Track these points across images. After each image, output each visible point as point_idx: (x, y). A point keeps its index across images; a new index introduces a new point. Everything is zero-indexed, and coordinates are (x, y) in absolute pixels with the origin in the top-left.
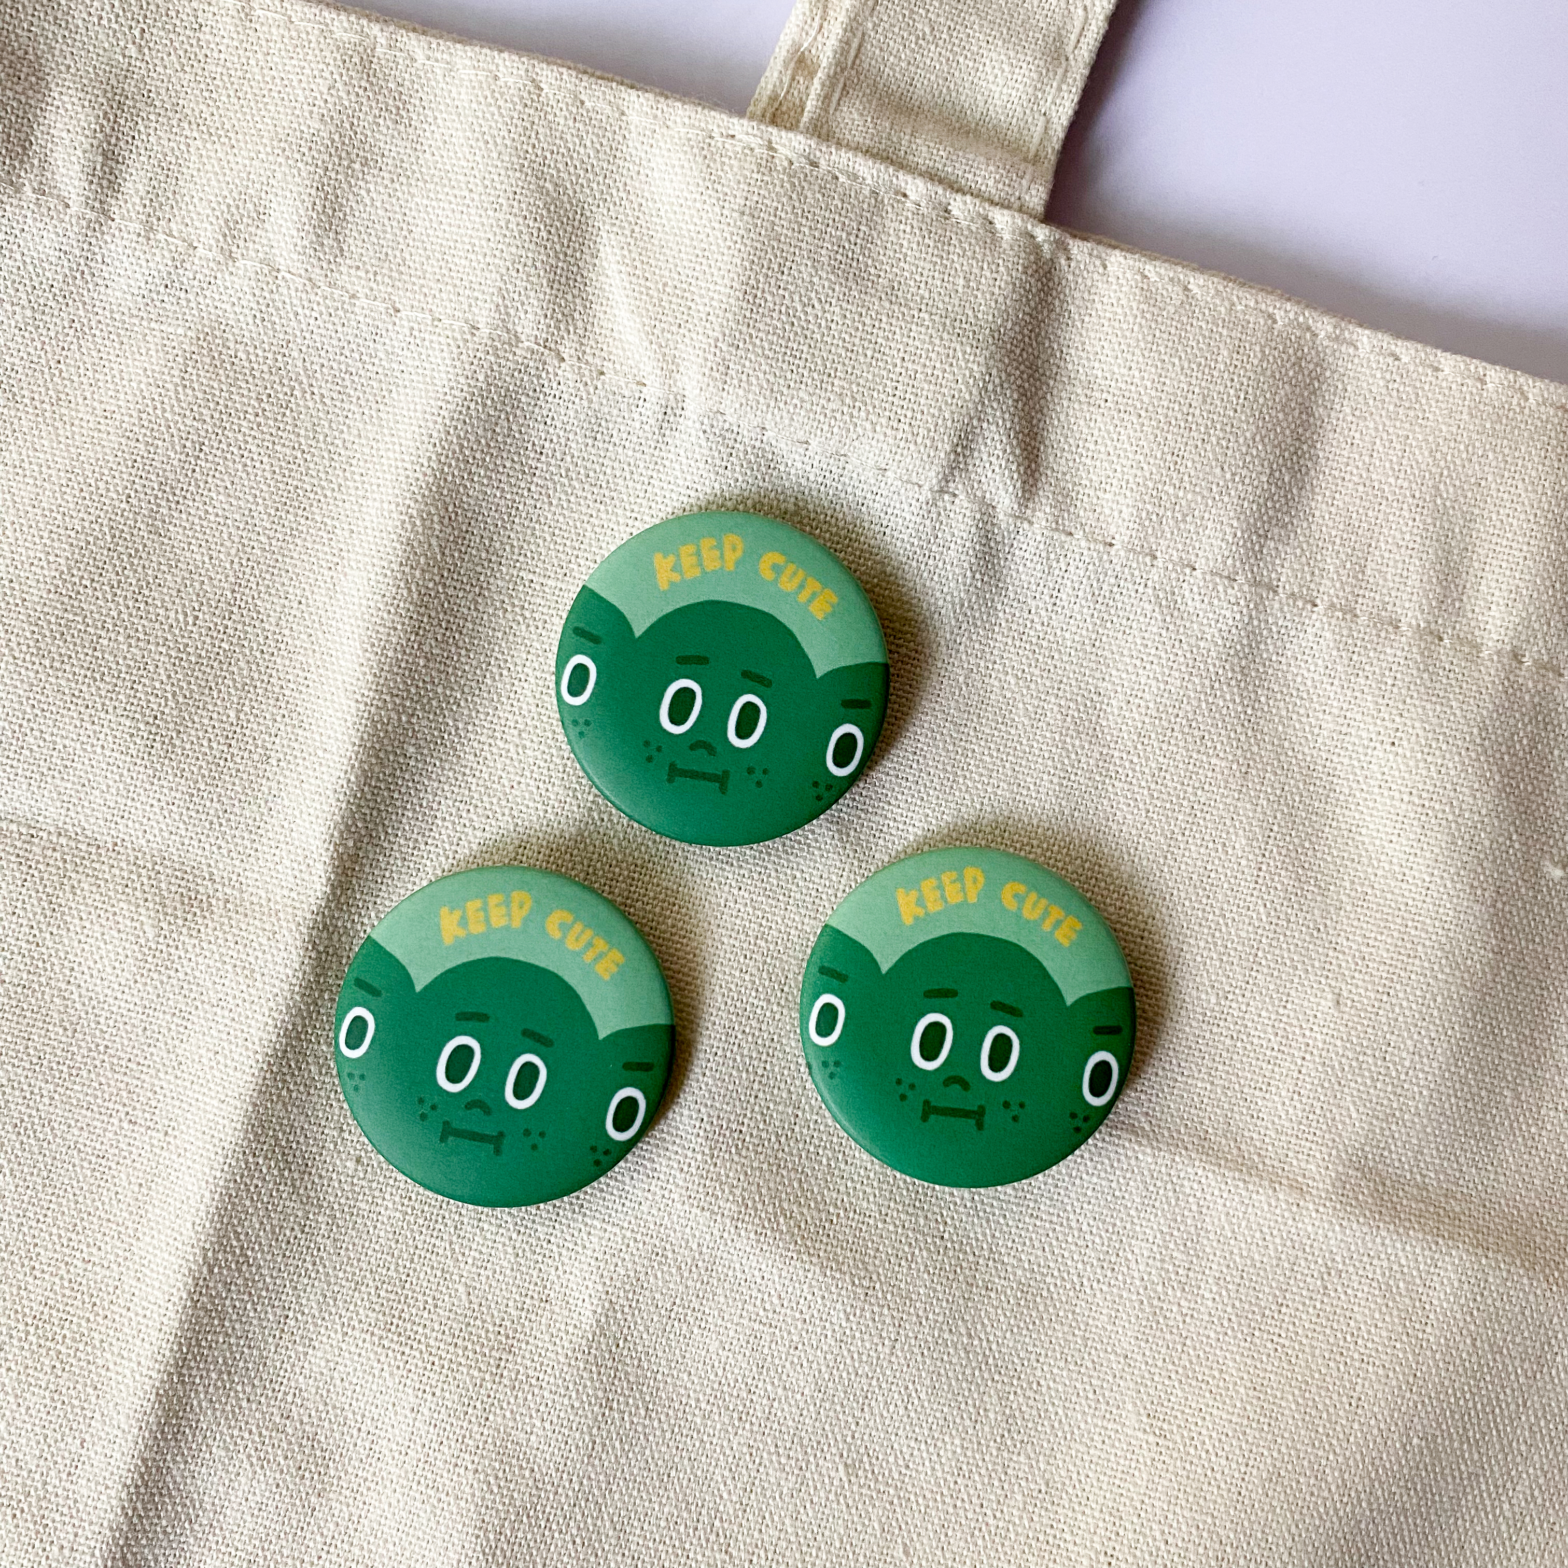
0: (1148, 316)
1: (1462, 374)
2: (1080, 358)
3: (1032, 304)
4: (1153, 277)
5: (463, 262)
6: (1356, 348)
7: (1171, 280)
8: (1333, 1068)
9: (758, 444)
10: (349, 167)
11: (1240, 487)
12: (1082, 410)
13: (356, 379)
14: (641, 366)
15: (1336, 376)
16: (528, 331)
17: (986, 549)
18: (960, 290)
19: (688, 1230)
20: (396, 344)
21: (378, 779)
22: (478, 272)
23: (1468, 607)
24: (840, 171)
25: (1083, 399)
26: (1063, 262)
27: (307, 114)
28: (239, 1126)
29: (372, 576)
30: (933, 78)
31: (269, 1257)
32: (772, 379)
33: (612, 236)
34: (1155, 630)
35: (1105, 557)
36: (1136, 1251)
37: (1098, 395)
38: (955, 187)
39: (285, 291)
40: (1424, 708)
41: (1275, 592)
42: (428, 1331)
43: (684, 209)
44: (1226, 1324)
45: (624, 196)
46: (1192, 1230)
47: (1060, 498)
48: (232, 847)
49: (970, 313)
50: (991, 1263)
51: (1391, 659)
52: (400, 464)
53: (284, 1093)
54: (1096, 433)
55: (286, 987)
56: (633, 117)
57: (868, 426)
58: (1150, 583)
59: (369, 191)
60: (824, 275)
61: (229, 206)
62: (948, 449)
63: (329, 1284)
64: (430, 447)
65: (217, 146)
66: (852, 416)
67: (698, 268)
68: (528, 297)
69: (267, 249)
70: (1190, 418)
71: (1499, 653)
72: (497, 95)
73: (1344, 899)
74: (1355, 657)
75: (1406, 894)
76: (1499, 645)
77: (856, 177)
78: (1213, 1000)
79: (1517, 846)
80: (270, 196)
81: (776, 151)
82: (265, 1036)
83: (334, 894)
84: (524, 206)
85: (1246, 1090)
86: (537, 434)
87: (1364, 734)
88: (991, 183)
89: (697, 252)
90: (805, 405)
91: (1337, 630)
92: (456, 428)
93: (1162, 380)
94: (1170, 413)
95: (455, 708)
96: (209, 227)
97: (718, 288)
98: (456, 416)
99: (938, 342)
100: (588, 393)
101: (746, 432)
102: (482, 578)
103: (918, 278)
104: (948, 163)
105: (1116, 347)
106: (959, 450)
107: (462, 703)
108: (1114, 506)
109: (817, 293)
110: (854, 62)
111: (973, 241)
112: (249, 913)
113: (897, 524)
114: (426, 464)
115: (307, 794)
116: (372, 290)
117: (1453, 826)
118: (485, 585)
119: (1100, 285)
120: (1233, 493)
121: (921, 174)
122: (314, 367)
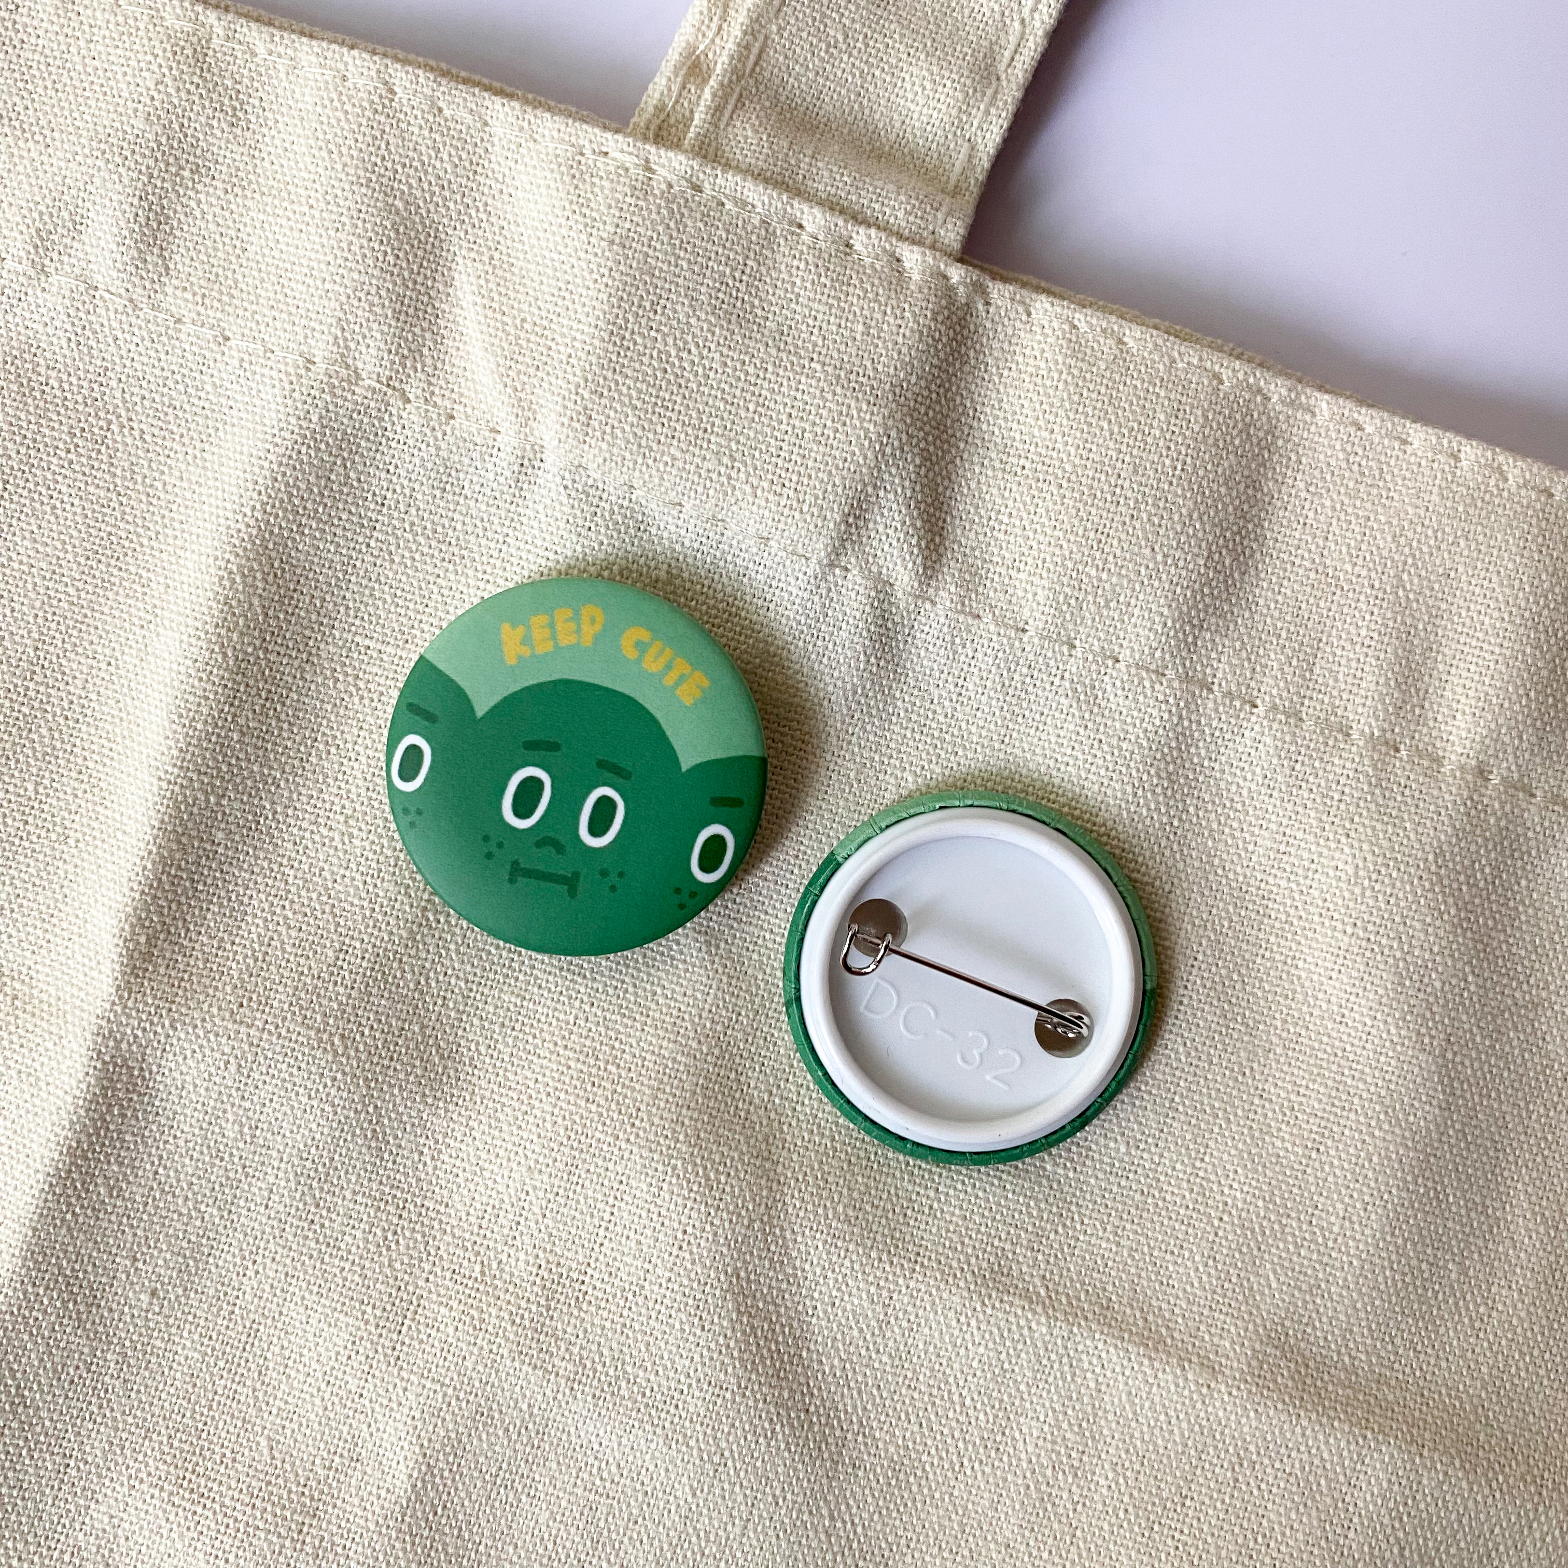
0: (1076, 372)
1: (1433, 449)
2: (997, 417)
3: (942, 355)
4: (1083, 327)
5: (300, 287)
6: (1314, 415)
7: (1104, 331)
8: (1253, 1231)
9: (626, 503)
10: (177, 175)
11: (1173, 571)
12: (995, 477)
13: (180, 414)
14: (495, 411)
15: (1289, 446)
16: (369, 367)
17: (883, 631)
18: (858, 337)
19: (517, 1389)
20: (224, 375)
21: (179, 868)
22: (316, 299)
23: (1430, 715)
24: (727, 197)
25: (997, 465)
26: (980, 307)
27: (130, 112)
28: (17, 1253)
29: (185, 638)
30: (843, 92)
31: (49, 1398)
32: (640, 433)
33: (469, 262)
34: (1072, 727)
35: (1017, 644)
36: (1025, 1430)
37: (1014, 460)
38: (858, 218)
39: (103, 312)
40: (1374, 828)
41: (1210, 690)
42: (223, 1489)
43: (548, 235)
44: (1121, 1515)
45: (484, 217)
46: (1089, 1409)
47: (967, 577)
48: (23, 936)
49: (869, 364)
50: (860, 1438)
51: (1339, 771)
52: (221, 513)
53: (69, 1216)
54: (1010, 503)
55: (69, 1100)
56: (497, 129)
57: (748, 489)
58: (1067, 675)
59: (199, 202)
60: (703, 317)
61: (41, 213)
62: (838, 518)
63: (116, 1429)
64: (255, 496)
65: (30, 144)
66: (729, 478)
67: (560, 302)
68: (371, 330)
69: (84, 264)
70: (1118, 491)
71: (1462, 768)
72: (344, 98)
73: (1275, 1040)
74: (1298, 767)
75: (1345, 1038)
76: (1463, 760)
77: (745, 203)
78: (1123, 1149)
79: (1472, 988)
80: (88, 205)
81: (653, 172)
82: (47, 1153)
84: (368, 226)
85: (1156, 1253)
86: (378, 482)
87: (1305, 855)
88: (900, 214)
89: (560, 284)
90: (677, 463)
91: (1279, 735)
92: (284, 474)
93: (1088, 446)
94: (1095, 484)
95: (273, 789)
96: (19, 237)
97: (581, 326)
98: (285, 461)
99: (830, 397)
100: (436, 439)
101: (612, 490)
102: (311, 643)
103: (811, 322)
104: (853, 190)
105: (1037, 406)
106: (851, 520)
107: (282, 784)
108: (1029, 587)
109: (694, 336)
110: (753, 70)
111: (876, 282)
112: (37, 1012)
113: (782, 598)
114: (249, 514)
115: (103, 881)
116: (199, 314)
117: (1401, 964)
118: (314, 651)
119: (1022, 334)
120: (1164, 576)
121: (821, 203)
122: (134, 399)
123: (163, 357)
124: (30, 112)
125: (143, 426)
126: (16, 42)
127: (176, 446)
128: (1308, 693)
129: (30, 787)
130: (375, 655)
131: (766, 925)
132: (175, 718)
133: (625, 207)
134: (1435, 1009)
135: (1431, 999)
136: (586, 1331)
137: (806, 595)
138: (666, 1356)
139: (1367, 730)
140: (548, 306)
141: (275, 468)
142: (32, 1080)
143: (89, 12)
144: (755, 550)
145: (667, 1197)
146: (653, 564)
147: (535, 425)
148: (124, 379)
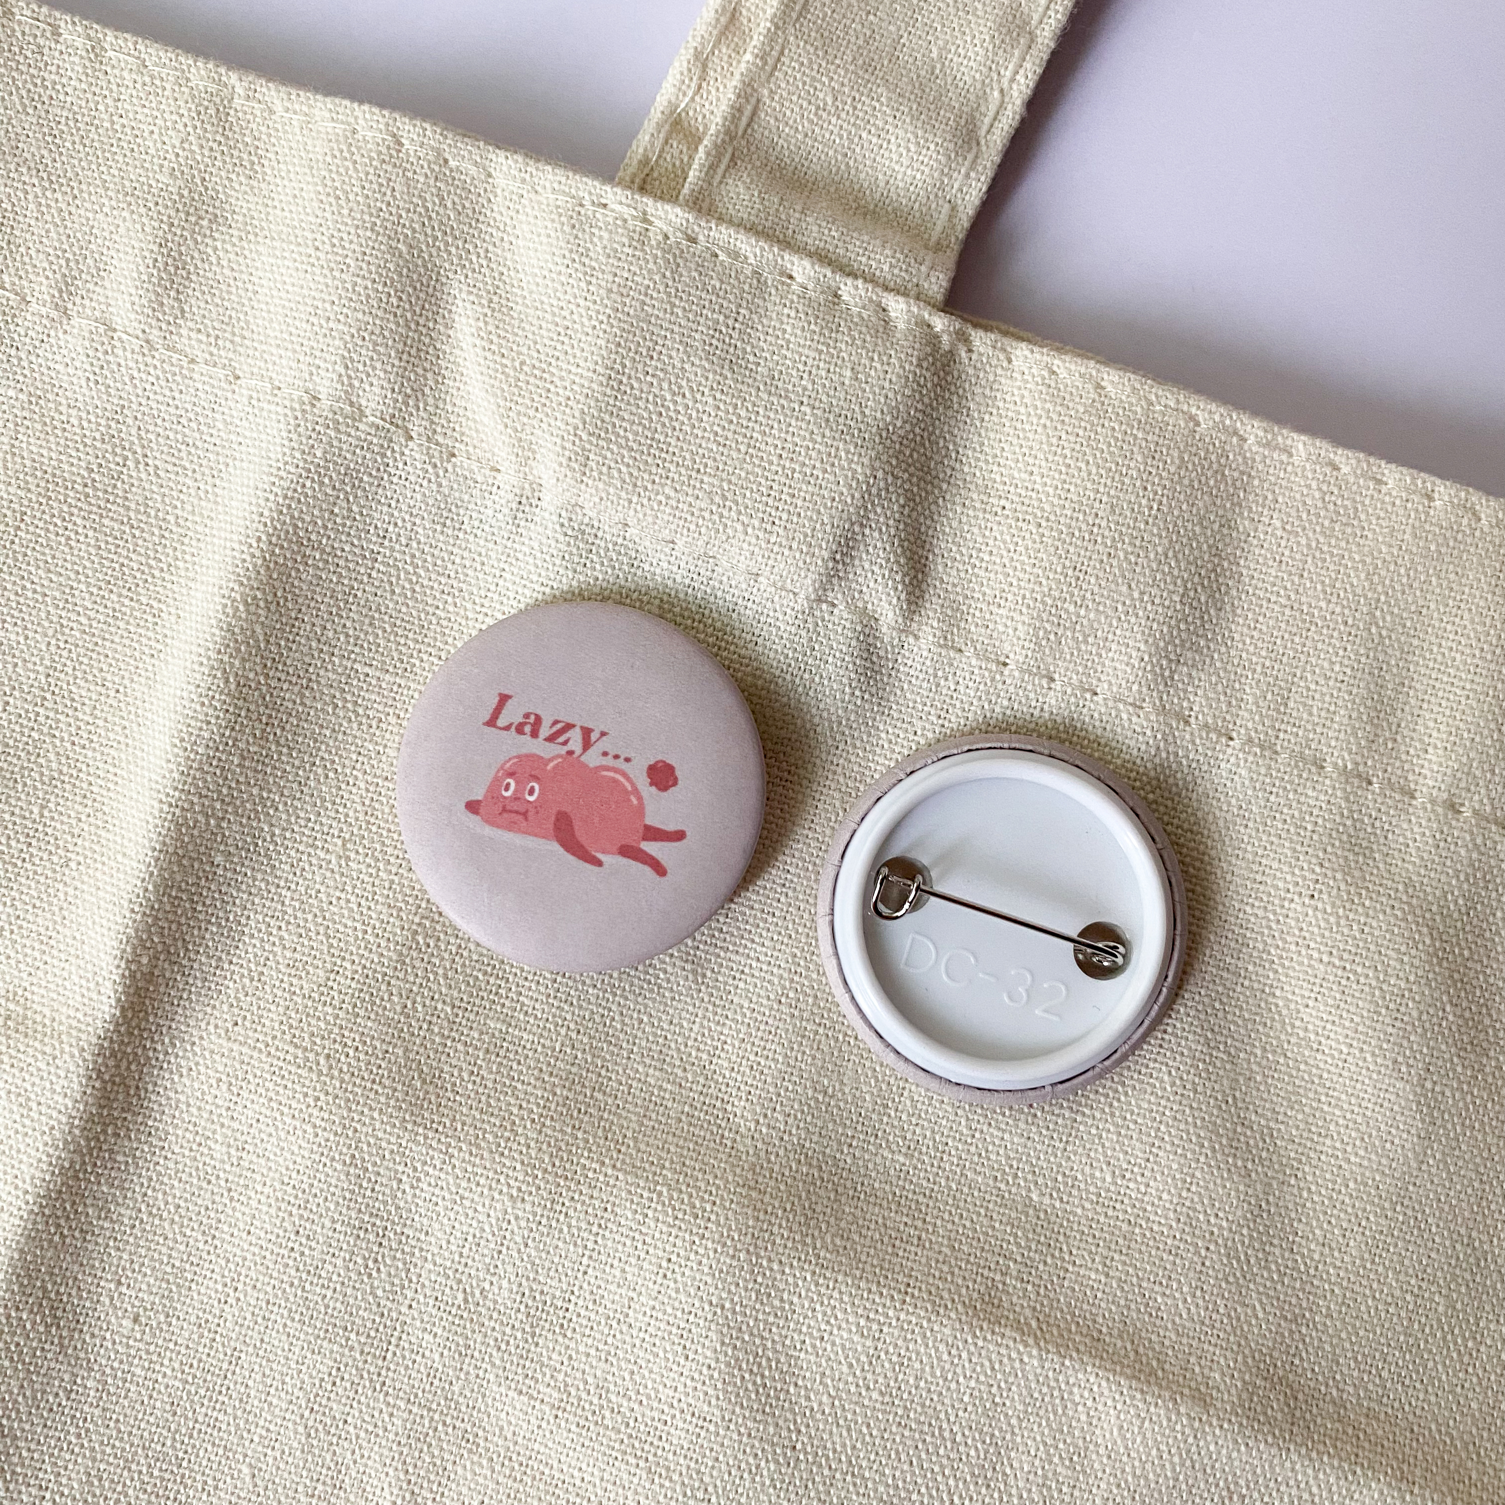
0: (1054, 416)
2: (978, 459)
3: (926, 400)
4: (1063, 373)
7: (1082, 376)
8: (1239, 1260)
9: (620, 541)
10: (197, 223)
11: (1149, 607)
12: (976, 517)
13: (193, 450)
14: (496, 450)
16: (373, 405)
17: (868, 664)
18: (847, 382)
19: (503, 1415)
20: (234, 413)
21: (180, 889)
23: (1403, 748)
24: (720, 248)
25: (978, 505)
26: (963, 354)
27: (156, 168)
29: (188, 664)
30: (831, 153)
32: (635, 473)
35: (998, 677)
37: (995, 501)
38: (846, 270)
39: (121, 353)
40: (1346, 858)
41: (1187, 723)
43: (547, 282)
45: (485, 263)
47: (949, 612)
48: (20, 957)
49: (857, 409)
51: (1312, 803)
52: (228, 544)
53: (56, 1238)
54: (991, 542)
55: (64, 1119)
56: (501, 180)
57: (740, 527)
58: (1046, 708)
59: (215, 249)
60: (697, 362)
61: (68, 260)
62: (826, 555)
63: (94, 1460)
64: (261, 528)
65: (58, 195)
66: (721, 516)
67: (559, 347)
68: (374, 368)
69: (104, 307)
70: (1095, 530)
71: (1433, 802)
72: (353, 149)
73: (1255, 1067)
74: (1272, 798)
75: (1321, 1065)
76: (1435, 793)
77: (738, 255)
78: (1109, 1179)
79: (1451, 1018)
80: (112, 253)
81: (651, 223)
82: (38, 1174)
83: (124, 1016)
86: (380, 516)
87: (1281, 885)
88: (886, 268)
89: (559, 329)
90: (671, 502)
91: (1254, 767)
92: (289, 507)
93: (1066, 486)
94: (1074, 524)
95: (271, 812)
96: (45, 281)
97: (580, 370)
98: (290, 494)
99: (819, 439)
100: (438, 476)
101: (607, 528)
102: (311, 670)
103: (801, 367)
104: (840, 244)
105: (1017, 450)
106: (838, 557)
107: (281, 807)
108: (1009, 623)
109: (688, 380)
110: (745, 131)
111: (864, 329)
112: (30, 1033)
113: (771, 633)
114: (255, 545)
115: (102, 903)
116: (211, 354)
117: (1377, 993)
118: (314, 677)
119: (1003, 381)
120: (1141, 613)
121: (810, 255)
122: (150, 436)
123: (177, 395)
124: (58, 165)
125: (157, 463)
126: (45, 99)
127: (189, 482)
128: (1283, 727)
129: (36, 810)
130: (374, 682)
131: (752, 954)
132: (177, 742)
133: (623, 257)
134: (1412, 1038)
135: (1409, 1028)
136: (570, 1358)
137: (793, 630)
138: (650, 1386)
139: (1340, 762)
140: (547, 350)
141: (281, 501)
142: (22, 1100)
143: (117, 72)
144: (744, 586)
145: (652, 1225)
146: (645, 598)
147: (534, 464)
148: (139, 416)
